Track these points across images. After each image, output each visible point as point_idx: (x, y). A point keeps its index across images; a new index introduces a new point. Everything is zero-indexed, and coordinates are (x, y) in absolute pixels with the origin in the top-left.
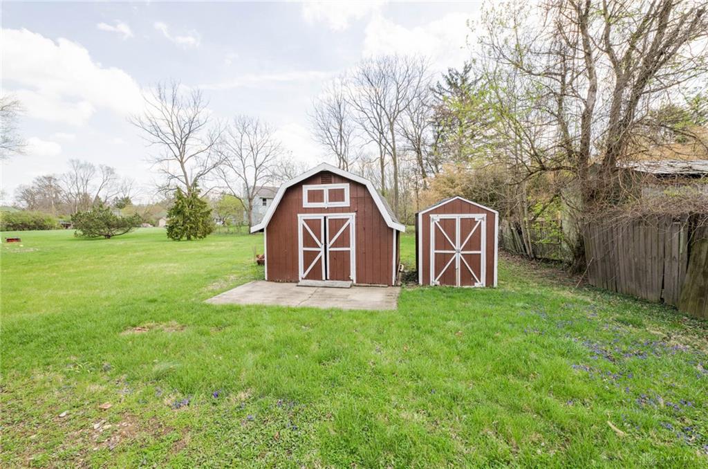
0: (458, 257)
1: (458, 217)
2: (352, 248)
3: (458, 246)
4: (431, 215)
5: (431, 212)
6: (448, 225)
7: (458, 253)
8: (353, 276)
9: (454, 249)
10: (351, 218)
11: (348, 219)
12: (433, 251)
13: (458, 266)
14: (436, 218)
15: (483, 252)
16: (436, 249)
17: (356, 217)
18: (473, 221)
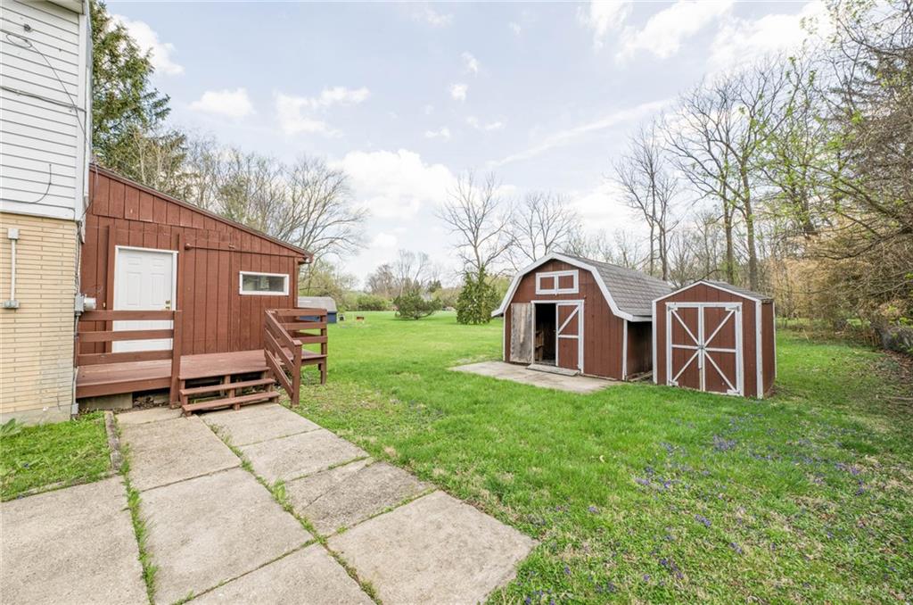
0: (702, 354)
1: (700, 306)
2: (580, 337)
3: (701, 341)
4: (667, 304)
5: (668, 299)
6: (689, 314)
7: (702, 351)
8: (581, 365)
9: (696, 345)
10: (580, 304)
11: (576, 306)
12: (669, 346)
13: (701, 364)
14: (673, 306)
15: (739, 351)
16: (673, 343)
17: (585, 305)
18: (723, 312)
